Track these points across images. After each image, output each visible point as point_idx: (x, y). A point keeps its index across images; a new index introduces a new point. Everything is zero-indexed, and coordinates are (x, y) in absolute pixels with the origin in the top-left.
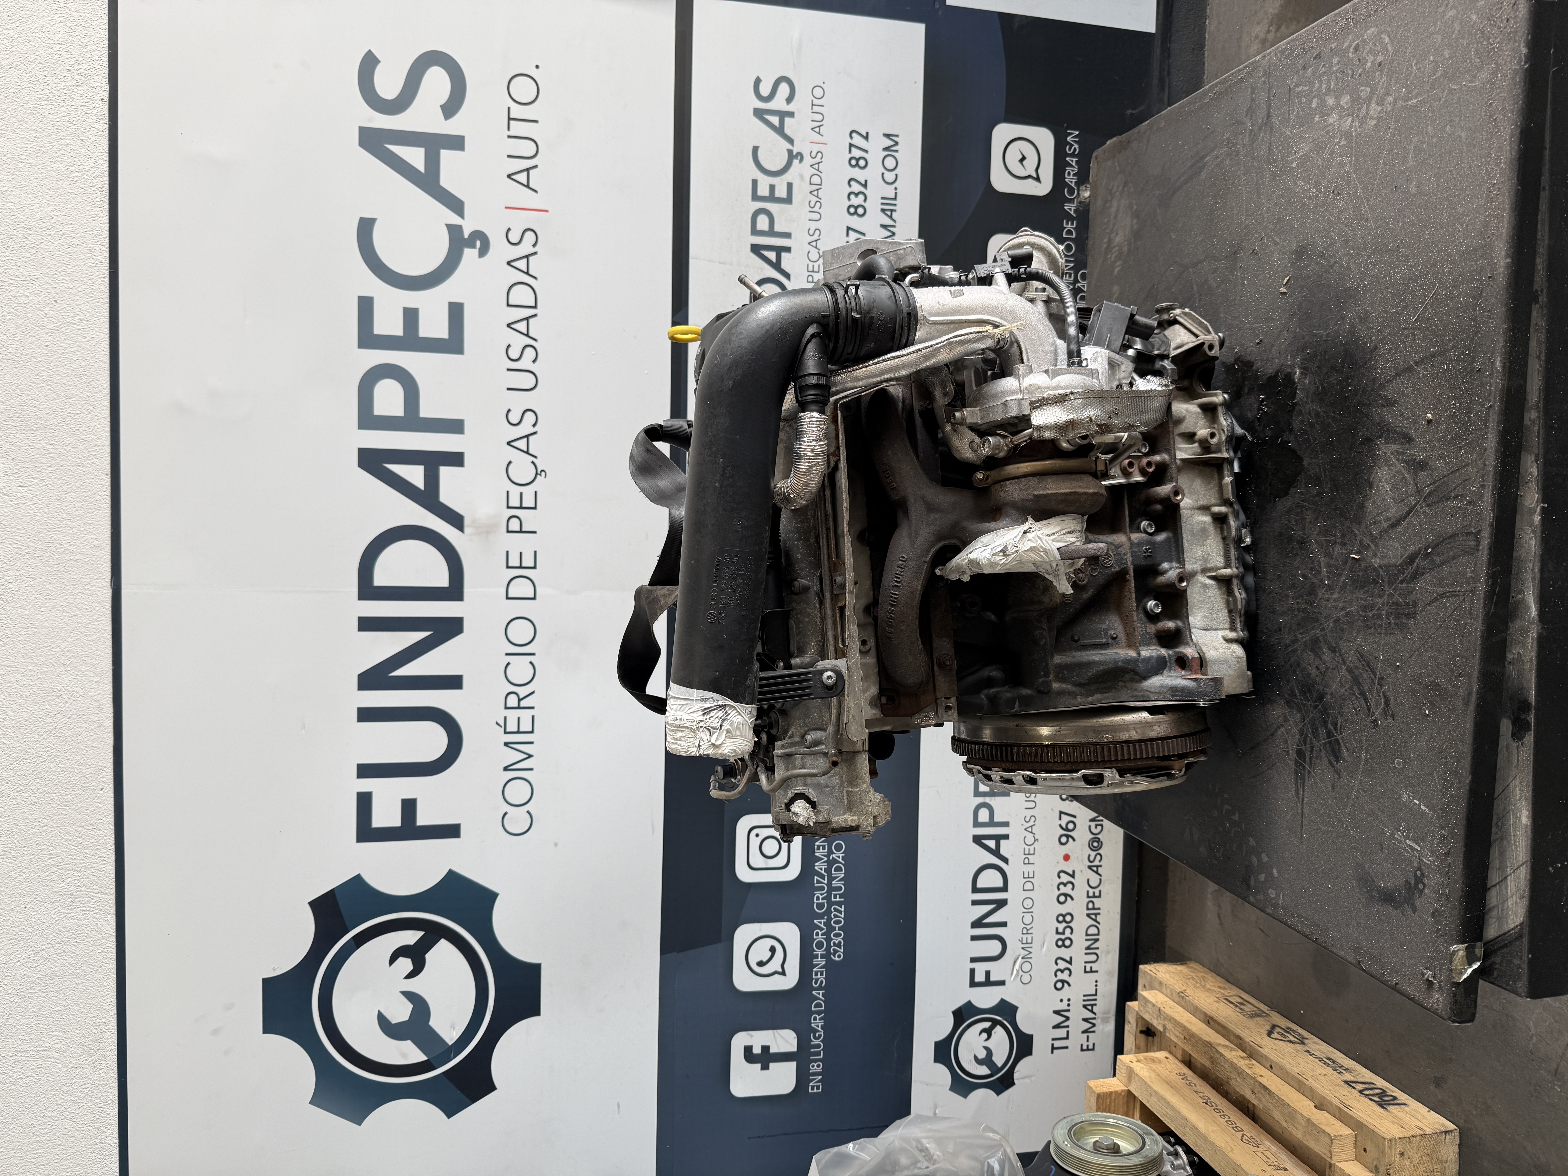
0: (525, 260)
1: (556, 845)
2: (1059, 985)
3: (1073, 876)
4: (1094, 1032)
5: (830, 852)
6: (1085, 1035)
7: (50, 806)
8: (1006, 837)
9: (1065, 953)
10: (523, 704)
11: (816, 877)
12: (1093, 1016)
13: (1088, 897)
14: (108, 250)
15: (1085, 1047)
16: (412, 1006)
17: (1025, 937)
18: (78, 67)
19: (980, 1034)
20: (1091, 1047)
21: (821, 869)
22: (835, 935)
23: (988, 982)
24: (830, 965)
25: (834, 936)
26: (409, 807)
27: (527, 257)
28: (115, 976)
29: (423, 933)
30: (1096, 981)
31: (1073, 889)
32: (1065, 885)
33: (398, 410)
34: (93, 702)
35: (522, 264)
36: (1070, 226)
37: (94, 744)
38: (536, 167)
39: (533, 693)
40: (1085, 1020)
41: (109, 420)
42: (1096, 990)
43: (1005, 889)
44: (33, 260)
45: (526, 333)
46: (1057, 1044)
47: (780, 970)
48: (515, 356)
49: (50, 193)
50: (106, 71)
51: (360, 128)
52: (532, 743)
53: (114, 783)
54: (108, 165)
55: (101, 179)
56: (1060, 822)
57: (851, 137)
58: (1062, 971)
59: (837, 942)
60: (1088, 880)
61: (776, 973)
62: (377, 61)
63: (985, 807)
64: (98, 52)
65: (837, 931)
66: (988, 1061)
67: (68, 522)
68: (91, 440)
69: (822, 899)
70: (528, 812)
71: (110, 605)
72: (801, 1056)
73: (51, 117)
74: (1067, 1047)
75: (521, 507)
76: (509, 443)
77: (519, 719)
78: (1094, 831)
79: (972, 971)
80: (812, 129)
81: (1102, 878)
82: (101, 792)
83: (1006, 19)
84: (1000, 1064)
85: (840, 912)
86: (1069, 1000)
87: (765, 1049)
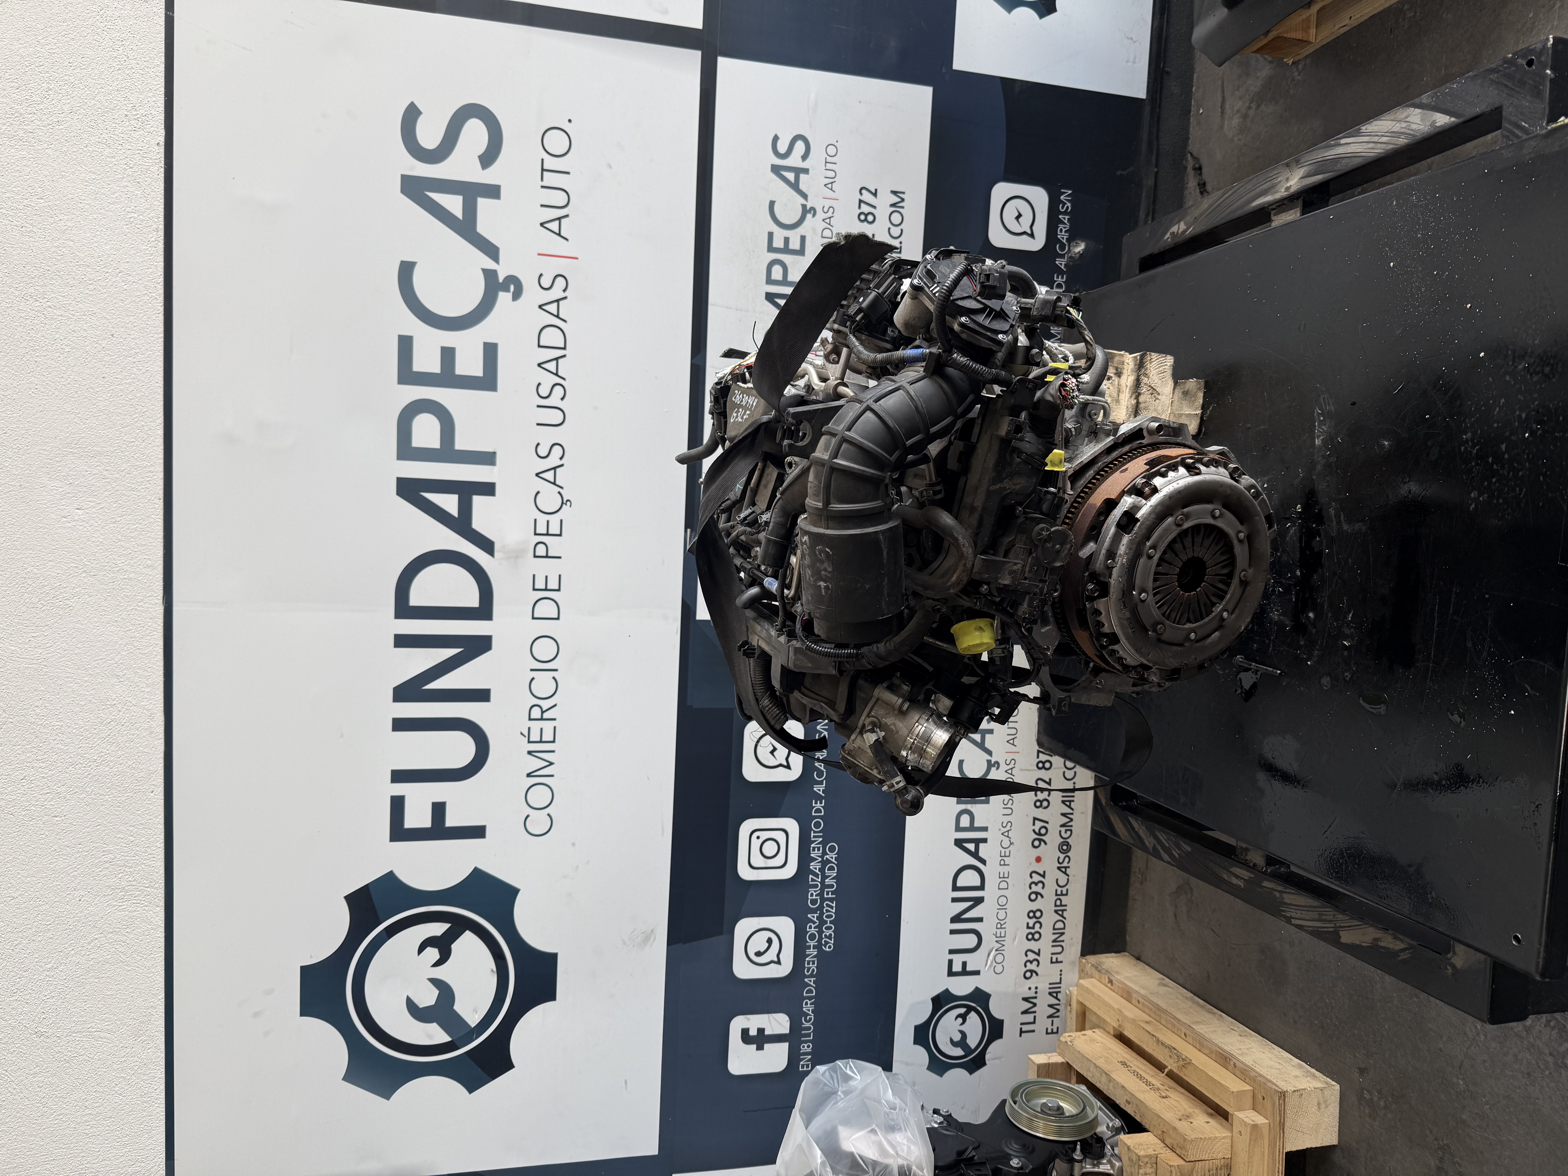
0: (556, 304)
1: (574, 844)
2: (1028, 974)
3: (1043, 876)
4: (1058, 1017)
5: (824, 853)
6: (1050, 1020)
7: (104, 807)
8: (985, 841)
9: (1034, 946)
10: (546, 715)
11: (811, 876)
12: (1057, 1002)
13: (1057, 895)
14: (162, 287)
15: (1049, 1031)
16: (437, 992)
17: (999, 931)
18: (135, 113)
19: (956, 1018)
20: (1055, 1030)
21: (816, 869)
22: (827, 928)
23: (964, 972)
24: (821, 954)
25: (825, 928)
26: (439, 809)
27: (558, 301)
28: (163, 963)
29: (450, 925)
30: (1061, 971)
31: (1043, 888)
32: (1036, 884)
33: (434, 442)
34: (145, 711)
35: (552, 308)
36: (1060, 280)
37: (145, 750)
38: (567, 216)
39: (555, 705)
40: (1051, 1006)
41: (162, 448)
42: (1061, 978)
43: (982, 887)
44: (91, 295)
45: (555, 372)
46: (1025, 1028)
47: (776, 960)
48: (544, 393)
49: (108, 233)
50: (162, 117)
51: (403, 176)
52: (553, 751)
53: (165, 786)
54: (163, 207)
55: (156, 220)
56: (1034, 827)
57: (861, 194)
58: (1031, 962)
59: (828, 934)
60: (1057, 880)
61: (772, 962)
62: (420, 113)
63: (966, 813)
64: (154, 99)
65: (828, 925)
66: (962, 1043)
67: (122, 543)
68: (145, 467)
69: (816, 896)
70: (549, 815)
71: (162, 621)
72: (793, 1038)
73: (109, 160)
74: (1033, 1031)
75: (547, 534)
76: (537, 475)
77: (541, 729)
78: (1064, 835)
79: (950, 962)
80: (825, 185)
81: (1070, 878)
82: (152, 794)
83: (1007, 83)
84: (973, 1046)
85: (832, 908)
86: (1036, 988)
87: (761, 1031)
